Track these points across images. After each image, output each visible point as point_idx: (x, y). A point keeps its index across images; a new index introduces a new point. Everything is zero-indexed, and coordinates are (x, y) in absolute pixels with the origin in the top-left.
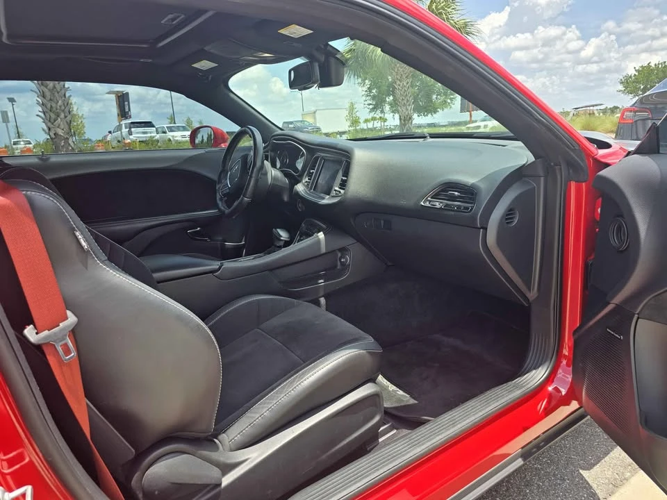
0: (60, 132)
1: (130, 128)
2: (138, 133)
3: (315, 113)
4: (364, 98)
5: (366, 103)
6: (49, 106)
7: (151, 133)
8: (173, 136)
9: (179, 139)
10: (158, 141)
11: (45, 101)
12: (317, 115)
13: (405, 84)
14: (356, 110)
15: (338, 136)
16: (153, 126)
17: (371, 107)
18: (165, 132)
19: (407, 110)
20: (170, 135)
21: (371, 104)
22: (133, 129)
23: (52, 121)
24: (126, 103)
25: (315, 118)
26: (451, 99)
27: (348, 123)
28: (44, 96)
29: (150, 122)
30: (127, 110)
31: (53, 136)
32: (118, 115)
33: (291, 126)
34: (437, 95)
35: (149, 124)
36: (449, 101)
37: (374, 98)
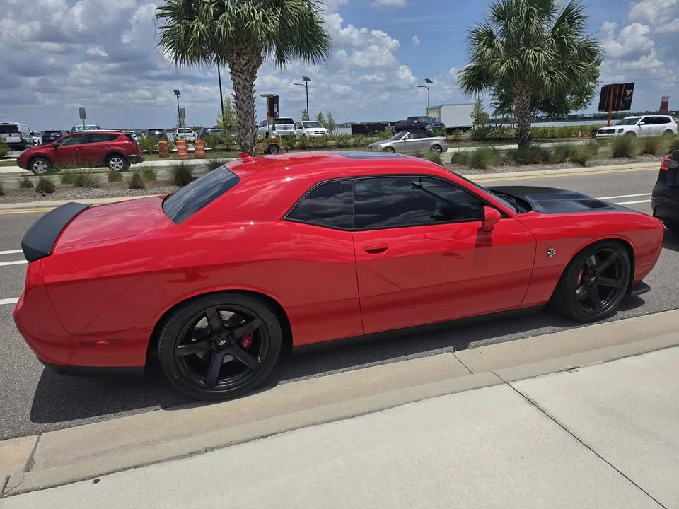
0: (248, 143)
1: (274, 124)
2: (280, 128)
3: (440, 107)
4: (491, 97)
5: (493, 102)
6: (243, 124)
7: (291, 129)
8: (308, 132)
9: (313, 134)
10: (295, 136)
11: (240, 120)
12: (442, 109)
13: (524, 98)
14: (482, 107)
15: (462, 131)
16: (292, 123)
17: (498, 106)
18: (301, 128)
19: (524, 121)
20: (305, 130)
21: (498, 103)
22: (276, 125)
23: (244, 134)
24: (276, 105)
25: (440, 113)
26: (587, 99)
27: (473, 120)
28: (240, 117)
29: (291, 119)
30: (276, 111)
31: (243, 145)
32: (268, 114)
33: (416, 121)
34: (572, 95)
35: (289, 121)
36: (585, 100)
37: (501, 97)
